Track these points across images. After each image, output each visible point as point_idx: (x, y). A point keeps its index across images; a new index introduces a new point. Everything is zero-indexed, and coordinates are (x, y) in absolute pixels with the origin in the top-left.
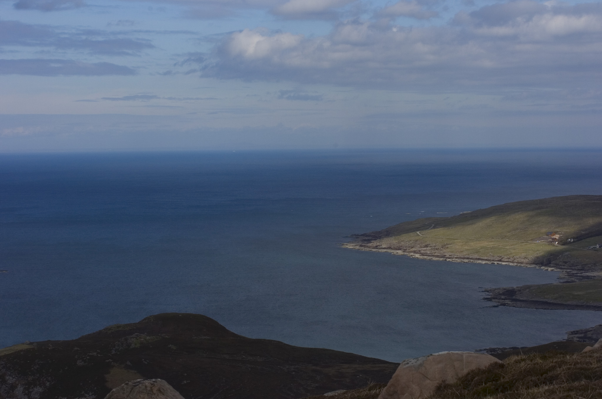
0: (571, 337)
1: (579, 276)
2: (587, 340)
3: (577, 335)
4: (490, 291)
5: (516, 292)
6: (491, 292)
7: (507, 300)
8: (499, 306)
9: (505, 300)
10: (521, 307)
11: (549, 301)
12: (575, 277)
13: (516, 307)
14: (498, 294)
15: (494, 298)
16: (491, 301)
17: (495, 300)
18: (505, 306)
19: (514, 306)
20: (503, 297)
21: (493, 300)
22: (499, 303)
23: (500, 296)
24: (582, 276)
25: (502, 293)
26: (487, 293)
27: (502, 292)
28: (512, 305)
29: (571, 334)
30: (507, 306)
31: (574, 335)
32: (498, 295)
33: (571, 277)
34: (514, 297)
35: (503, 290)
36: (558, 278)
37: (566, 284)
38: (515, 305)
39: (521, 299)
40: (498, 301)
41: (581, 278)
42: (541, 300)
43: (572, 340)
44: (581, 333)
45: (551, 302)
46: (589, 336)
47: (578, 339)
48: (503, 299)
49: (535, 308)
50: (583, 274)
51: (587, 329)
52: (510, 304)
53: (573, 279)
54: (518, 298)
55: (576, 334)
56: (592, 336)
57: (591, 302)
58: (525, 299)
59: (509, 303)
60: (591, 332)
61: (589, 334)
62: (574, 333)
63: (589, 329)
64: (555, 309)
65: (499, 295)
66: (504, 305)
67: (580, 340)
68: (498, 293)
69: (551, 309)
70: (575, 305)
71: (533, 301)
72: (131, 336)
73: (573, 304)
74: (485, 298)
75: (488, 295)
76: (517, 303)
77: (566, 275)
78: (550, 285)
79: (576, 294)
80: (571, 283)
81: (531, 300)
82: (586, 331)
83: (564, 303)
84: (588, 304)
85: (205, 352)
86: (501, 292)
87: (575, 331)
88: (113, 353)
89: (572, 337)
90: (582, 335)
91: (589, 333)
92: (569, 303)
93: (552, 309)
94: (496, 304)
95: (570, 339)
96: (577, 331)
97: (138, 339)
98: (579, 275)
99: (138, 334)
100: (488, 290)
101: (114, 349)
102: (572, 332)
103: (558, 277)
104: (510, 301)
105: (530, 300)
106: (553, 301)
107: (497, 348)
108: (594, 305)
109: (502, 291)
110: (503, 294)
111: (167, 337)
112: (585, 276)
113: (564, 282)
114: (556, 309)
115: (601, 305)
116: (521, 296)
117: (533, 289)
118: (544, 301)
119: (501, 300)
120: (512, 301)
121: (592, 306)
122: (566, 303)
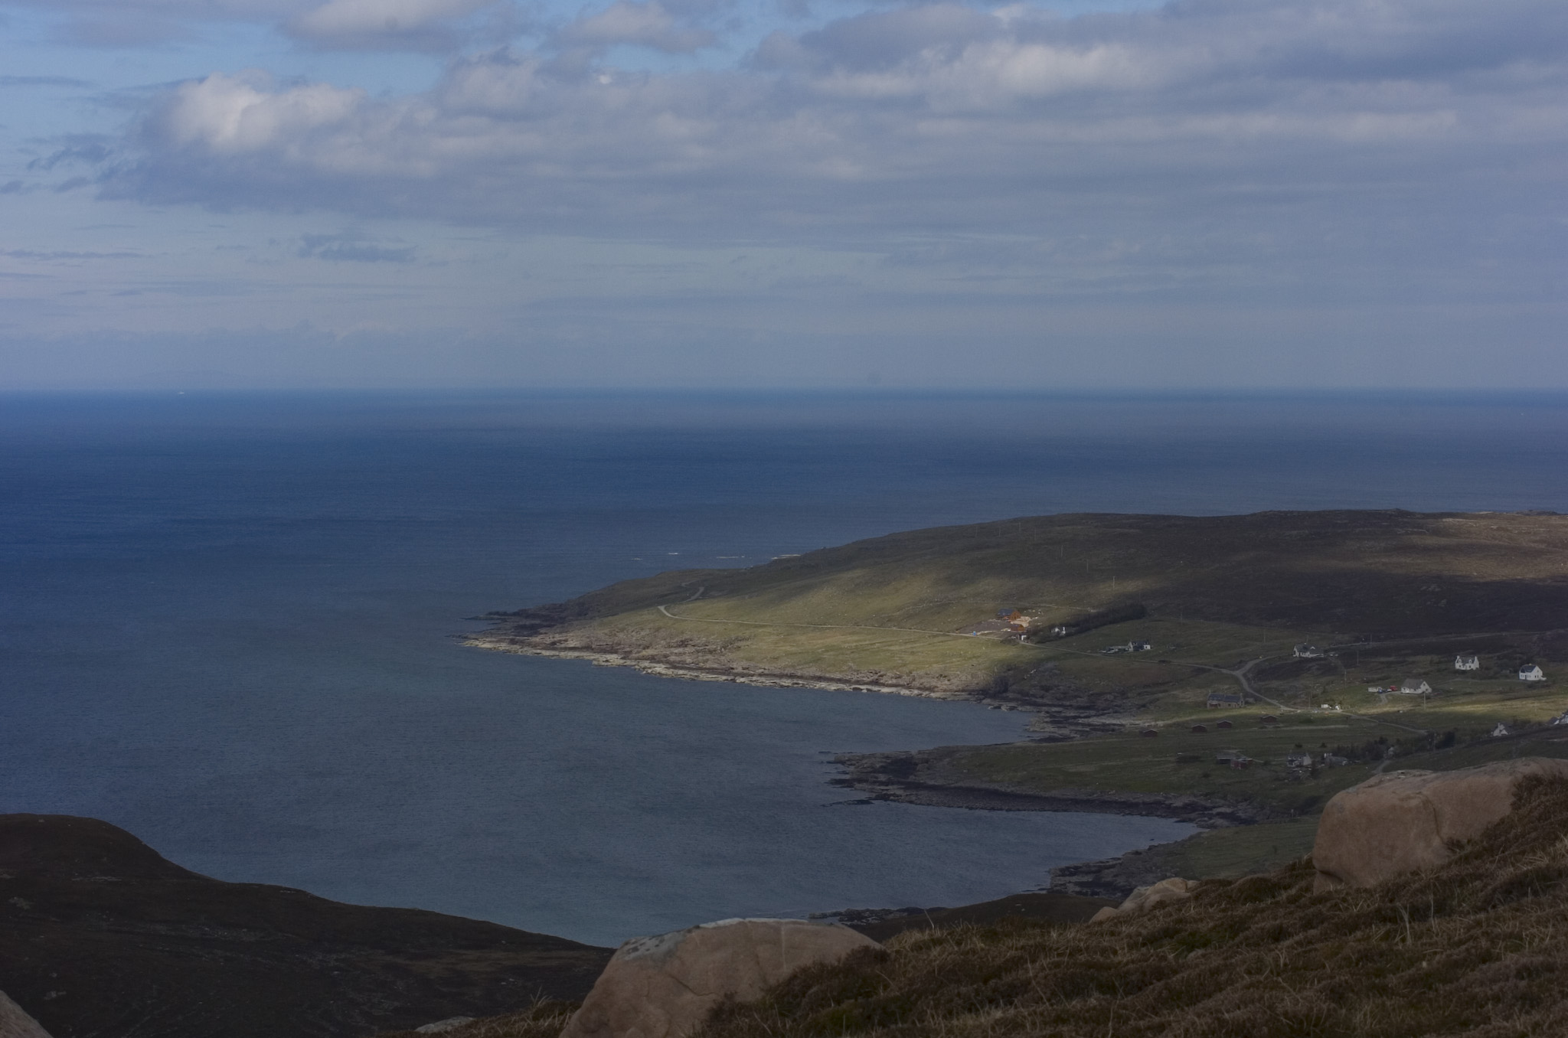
0: (1060, 882)
1: (1083, 725)
2: (1101, 890)
3: (1074, 879)
4: (849, 763)
5: (916, 764)
6: (851, 765)
7: (893, 784)
8: (873, 802)
9: (887, 785)
10: (928, 805)
11: (1003, 790)
12: (1073, 728)
13: (916, 804)
14: (869, 769)
15: (860, 781)
16: (853, 787)
17: (861, 785)
18: (889, 802)
19: (911, 802)
20: (882, 777)
21: (857, 785)
22: (872, 792)
23: (876, 775)
24: (1089, 725)
25: (882, 767)
26: (841, 768)
27: (882, 764)
28: (907, 799)
29: (1059, 876)
30: (894, 801)
31: (1068, 879)
32: (871, 772)
33: (1058, 727)
34: (911, 778)
35: (884, 760)
37: (1048, 744)
38: (914, 798)
39: (931, 783)
40: (870, 787)
41: (1088, 729)
42: (984, 786)
43: (1063, 890)
44: (1087, 873)
45: (1009, 790)
46: (1108, 880)
47: (1078, 889)
48: (882, 783)
49: (967, 807)
50: (1090, 720)
51: (1102, 862)
52: (901, 796)
53: (1066, 732)
54: (922, 781)
55: (1072, 874)
56: (1116, 880)
57: (1114, 791)
58: (940, 782)
59: (898, 792)
60: (1112, 870)
61: (1107, 876)
62: (1067, 872)
63: (1108, 862)
64: (1019, 810)
65: (874, 772)
66: (885, 797)
67: (1084, 891)
68: (868, 767)
69: (1007, 810)
70: (1071, 800)
71: (960, 788)
73: (1065, 797)
74: (835, 780)
75: (845, 773)
76: (919, 793)
77: (1047, 722)
78: (1006, 746)
79: (1074, 770)
80: (1059, 743)
81: (959, 784)
82: (1100, 868)
83: (1042, 794)
84: (1106, 798)
85: (105, 917)
86: (878, 766)
87: (1071, 868)
89: (1062, 883)
90: (1089, 878)
91: (1106, 871)
92: (1054, 793)
93: (1011, 810)
94: (864, 796)
95: (1058, 888)
96: (1076, 868)
98: (1080, 721)
100: (843, 759)
102: (1062, 870)
103: (1028, 727)
104: (901, 788)
105: (953, 785)
106: (1013, 789)
107: (868, 910)
108: (1120, 800)
109: (881, 762)
110: (884, 770)
111: (6, 876)
112: (1098, 726)
113: (1041, 740)
114: (1021, 808)
115: (1136, 800)
116: (930, 774)
117: (962, 759)
118: (991, 787)
119: (879, 785)
120: (905, 789)
121: (1116, 802)
122: (1047, 794)
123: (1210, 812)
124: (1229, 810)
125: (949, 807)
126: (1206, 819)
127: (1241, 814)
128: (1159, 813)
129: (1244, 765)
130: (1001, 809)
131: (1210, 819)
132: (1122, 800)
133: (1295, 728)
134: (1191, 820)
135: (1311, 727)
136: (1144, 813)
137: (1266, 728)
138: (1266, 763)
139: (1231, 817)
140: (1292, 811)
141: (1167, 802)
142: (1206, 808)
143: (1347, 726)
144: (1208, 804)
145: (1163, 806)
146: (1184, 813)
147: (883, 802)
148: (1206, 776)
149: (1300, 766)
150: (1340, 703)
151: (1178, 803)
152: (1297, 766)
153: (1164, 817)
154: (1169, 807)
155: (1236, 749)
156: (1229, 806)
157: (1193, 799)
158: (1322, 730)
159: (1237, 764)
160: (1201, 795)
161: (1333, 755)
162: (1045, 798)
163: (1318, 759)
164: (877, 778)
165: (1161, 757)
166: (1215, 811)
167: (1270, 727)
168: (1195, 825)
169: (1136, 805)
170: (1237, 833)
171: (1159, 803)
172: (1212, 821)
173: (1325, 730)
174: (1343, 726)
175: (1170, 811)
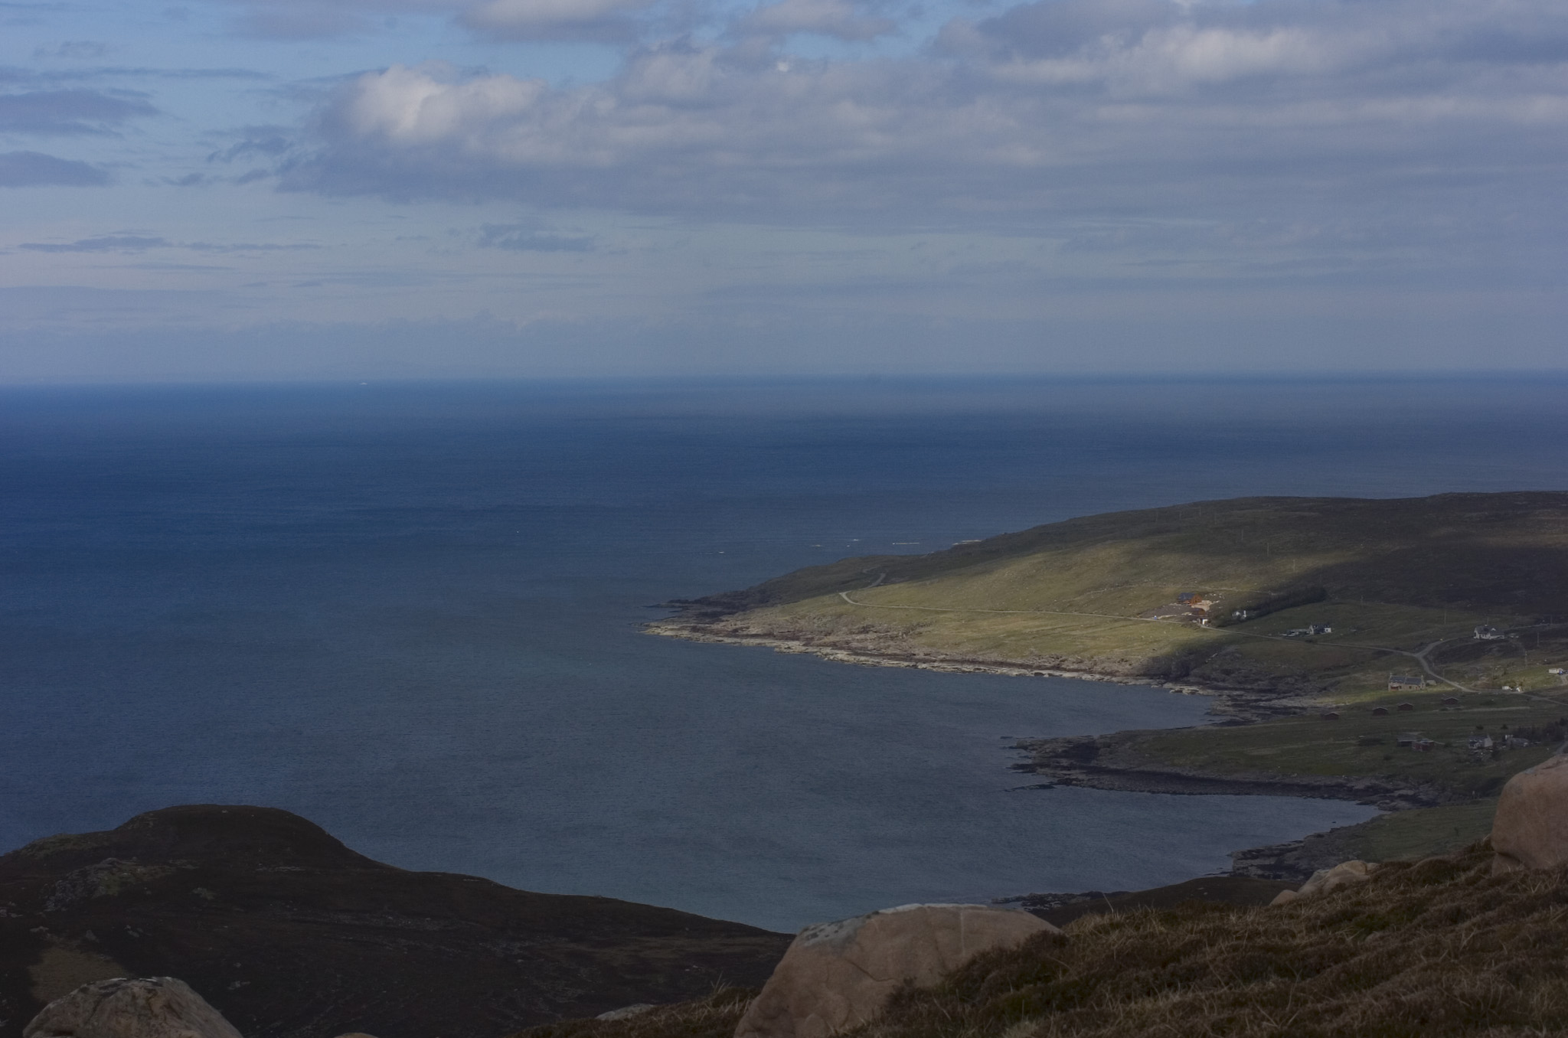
0: (1242, 866)
1: (1264, 708)
2: (1283, 873)
3: (1257, 862)
4: (1031, 748)
5: (1098, 749)
6: (1033, 750)
7: (1075, 769)
8: (1054, 786)
9: (1069, 770)
10: (1111, 789)
11: (1184, 774)
12: (1253, 711)
13: (1098, 789)
14: (1051, 754)
15: (1042, 766)
16: (1035, 772)
17: (1043, 770)
18: (1071, 787)
19: (1093, 787)
20: (1065, 762)
21: (1039, 770)
22: (1055, 777)
23: (1058, 760)
24: (1270, 708)
25: (1064, 751)
26: (1024, 753)
27: (1064, 749)
28: (1090, 783)
29: (1242, 859)
30: (1076, 785)
31: (1249, 862)
32: (1052, 757)
33: (1242, 711)
34: (1093, 763)
35: (1066, 745)
36: (1207, 713)
37: (1230, 728)
38: (1096, 783)
39: (1114, 767)
40: (1052, 771)
41: (1269, 713)
42: (1166, 770)
43: (1245, 873)
44: (1269, 856)
45: (1191, 774)
46: (1290, 863)
47: (1260, 872)
48: (1064, 768)
49: (1149, 791)
50: (1273, 702)
51: (1284, 845)
52: (1083, 780)
53: (1247, 715)
54: (1104, 766)
55: (1254, 858)
56: (1298, 863)
57: (1296, 775)
58: (1122, 766)
59: (1081, 777)
60: (1294, 853)
61: (1289, 859)
62: (1249, 856)
63: (1290, 845)
64: (1201, 794)
65: (1056, 757)
66: (1067, 782)
67: (1266, 874)
68: (1050, 752)
69: (1189, 794)
70: (1253, 783)
71: (1142, 772)
72: (98, 866)
73: (1247, 780)
74: (1017, 765)
75: (1027, 758)
76: (1101, 777)
77: (1228, 706)
78: (1186, 730)
79: (1255, 753)
80: (1240, 727)
81: (1138, 769)
82: (1284, 851)
83: (1224, 777)
84: (1287, 781)
85: (288, 906)
86: (1060, 750)
87: (1253, 851)
88: (49, 910)
89: (1244, 866)
90: (1272, 861)
91: (1289, 854)
92: (1237, 776)
93: (1192, 794)
94: (1046, 781)
95: (1240, 871)
96: (1258, 851)
97: (113, 874)
98: (1262, 704)
99: (115, 859)
100: (1025, 744)
101: (52, 898)
102: (1244, 854)
103: (1209, 711)
104: (1084, 773)
105: (1135, 769)
106: (1195, 773)
107: (1050, 895)
108: (1301, 783)
109: (1062, 747)
110: (1066, 754)
111: (190, 867)
112: (1279, 709)
113: (1223, 724)
114: (1202, 792)
115: (1318, 783)
116: (1112, 759)
117: (1144, 743)
118: (1173, 772)
119: (1062, 770)
120: (1087, 774)
121: (1298, 785)
122: (1229, 778)
123: (1392, 794)
124: (1410, 793)
125: (1131, 791)
126: (1388, 801)
127: (1423, 797)
128: (1340, 796)
129: (1426, 748)
130: (1184, 794)
131: (1392, 801)
132: (1304, 783)
133: (1476, 710)
134: (1373, 803)
135: (1492, 709)
136: (1326, 796)
137: (1447, 710)
138: (1447, 746)
139: (1413, 800)
140: (1474, 792)
141: (1348, 785)
142: (1388, 791)
143: (1529, 708)
144: (1390, 786)
145: (1345, 788)
146: (1366, 796)
147: (1065, 787)
148: (1387, 758)
149: (1481, 748)
150: (1521, 685)
151: (1360, 786)
152: (1479, 748)
153: (1345, 799)
154: (1350, 789)
155: (1417, 731)
156: (1411, 789)
157: (1374, 781)
158: (1502, 711)
159: (1418, 746)
160: (1383, 778)
161: (1514, 737)
162: (1228, 781)
163: (1500, 741)
164: (1058, 762)
165: (1343, 740)
166: (1397, 793)
167: (1451, 709)
168: (1377, 808)
169: (1319, 788)
170: (1418, 815)
171: (1340, 786)
172: (1393, 804)
173: (1506, 712)
174: (1524, 708)
175: (1351, 794)
